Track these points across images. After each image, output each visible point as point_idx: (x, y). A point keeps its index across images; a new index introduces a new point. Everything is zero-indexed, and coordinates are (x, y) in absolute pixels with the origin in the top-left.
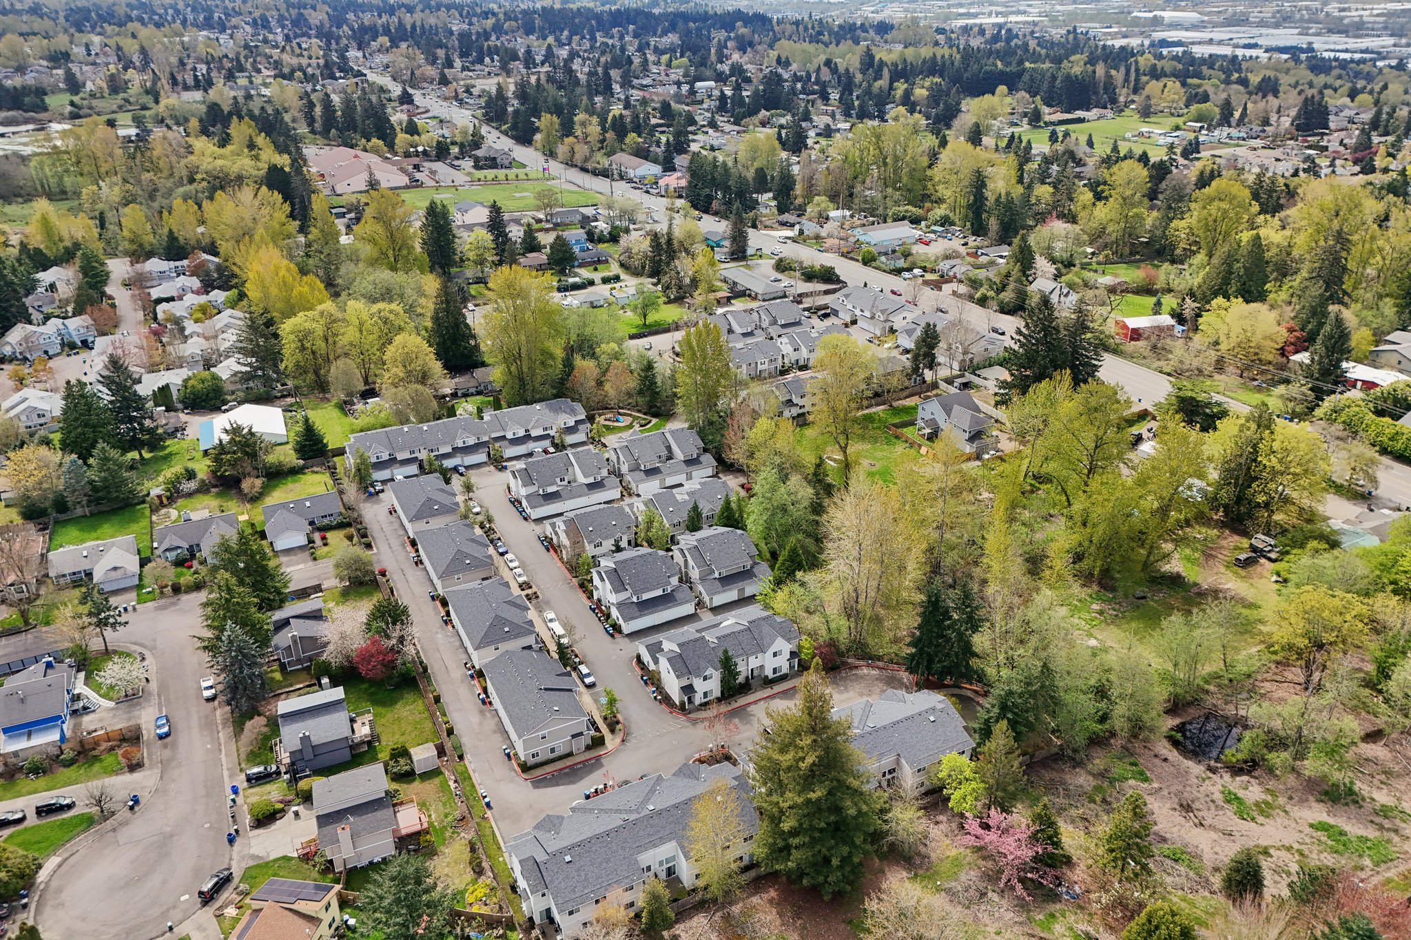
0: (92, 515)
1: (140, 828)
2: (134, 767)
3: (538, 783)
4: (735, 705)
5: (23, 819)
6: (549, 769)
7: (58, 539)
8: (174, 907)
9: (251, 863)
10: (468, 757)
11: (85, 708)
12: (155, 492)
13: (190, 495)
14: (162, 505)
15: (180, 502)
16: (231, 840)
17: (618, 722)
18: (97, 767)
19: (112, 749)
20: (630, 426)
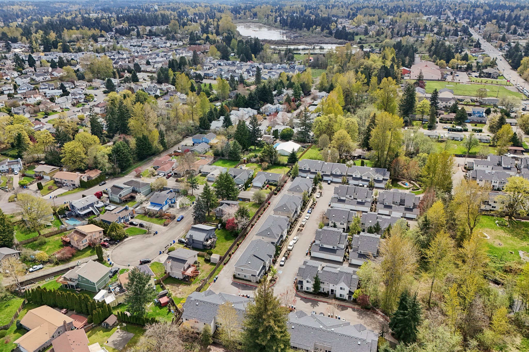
0: (229, 160)
1: (151, 240)
2: (165, 225)
3: (234, 284)
4: (316, 298)
5: (137, 225)
6: (241, 281)
7: (216, 163)
8: (135, 261)
9: (157, 261)
10: (227, 265)
11: (173, 206)
12: (245, 158)
13: (253, 162)
14: (244, 163)
15: (250, 164)
16: (160, 253)
17: (274, 281)
18: (160, 221)
19: (166, 218)
20: (407, 189)
